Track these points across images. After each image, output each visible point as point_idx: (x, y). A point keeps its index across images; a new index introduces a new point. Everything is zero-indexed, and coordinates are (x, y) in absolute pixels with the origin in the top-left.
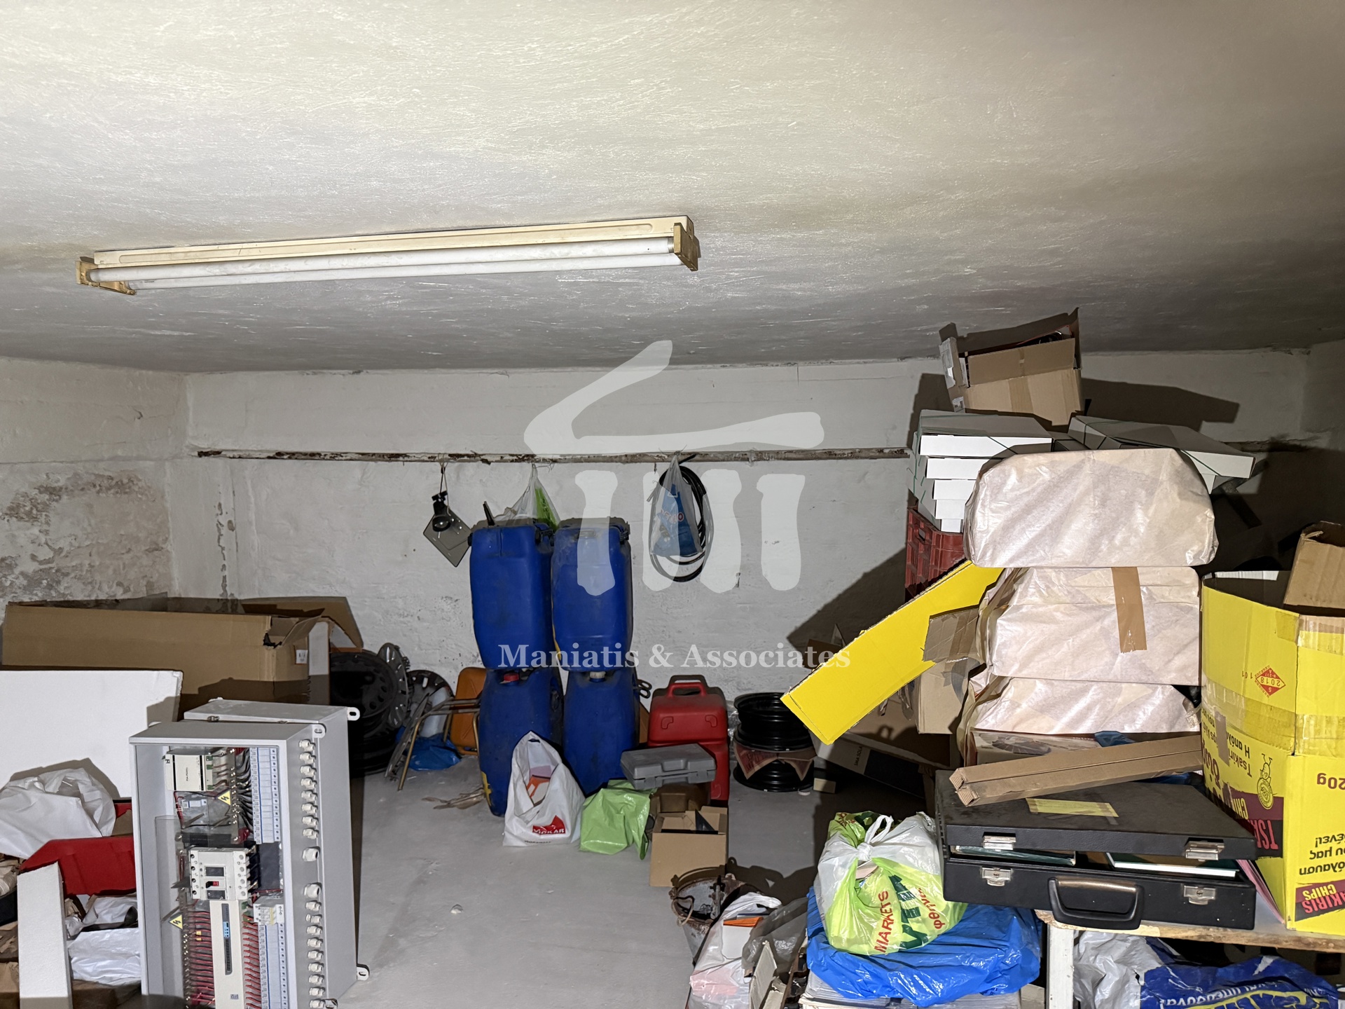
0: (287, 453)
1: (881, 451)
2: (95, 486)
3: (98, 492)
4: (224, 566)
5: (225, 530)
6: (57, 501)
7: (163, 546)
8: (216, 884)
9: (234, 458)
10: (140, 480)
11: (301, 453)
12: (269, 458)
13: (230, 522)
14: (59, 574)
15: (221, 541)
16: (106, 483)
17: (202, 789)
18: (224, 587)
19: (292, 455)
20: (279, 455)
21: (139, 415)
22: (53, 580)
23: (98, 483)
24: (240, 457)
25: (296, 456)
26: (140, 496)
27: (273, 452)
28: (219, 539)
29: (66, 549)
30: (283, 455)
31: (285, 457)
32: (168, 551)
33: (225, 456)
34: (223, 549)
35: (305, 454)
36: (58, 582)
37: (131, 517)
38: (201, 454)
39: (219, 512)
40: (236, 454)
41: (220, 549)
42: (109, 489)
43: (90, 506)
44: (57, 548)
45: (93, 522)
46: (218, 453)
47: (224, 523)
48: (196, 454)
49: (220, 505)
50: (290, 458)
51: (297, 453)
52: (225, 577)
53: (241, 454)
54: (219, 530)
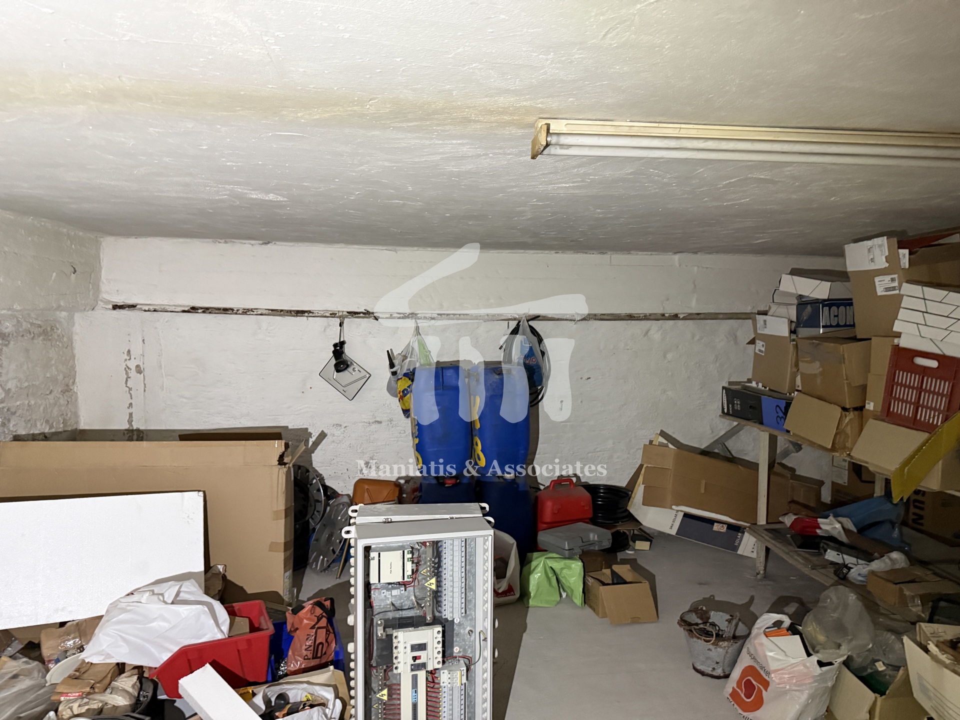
0: (201, 308)
1: (663, 315)
2: (30, 333)
3: (33, 338)
4: (131, 404)
5: (133, 373)
6: (6, 345)
7: (72, 388)
8: (419, 657)
9: (149, 311)
10: (57, 329)
11: (213, 308)
12: (184, 311)
13: (138, 366)
14: (9, 413)
15: (128, 383)
16: (37, 331)
17: (404, 579)
18: (130, 422)
19: (206, 310)
20: (194, 309)
21: (73, 270)
22: (5, 418)
23: (32, 331)
24: (155, 311)
25: (210, 311)
26: (58, 343)
27: (187, 306)
28: (127, 381)
29: (13, 390)
30: (198, 309)
31: (200, 311)
32: (74, 392)
33: (141, 309)
34: (130, 389)
35: (219, 309)
36: (9, 420)
37: (53, 362)
38: (115, 307)
39: (129, 358)
40: (152, 308)
41: (128, 389)
42: (39, 336)
43: (27, 351)
44: (7, 389)
45: (30, 366)
46: (133, 306)
47: (133, 368)
48: (111, 307)
49: (129, 351)
50: (204, 312)
51: (211, 308)
52: (131, 415)
53: (157, 308)
54: (127, 373)
